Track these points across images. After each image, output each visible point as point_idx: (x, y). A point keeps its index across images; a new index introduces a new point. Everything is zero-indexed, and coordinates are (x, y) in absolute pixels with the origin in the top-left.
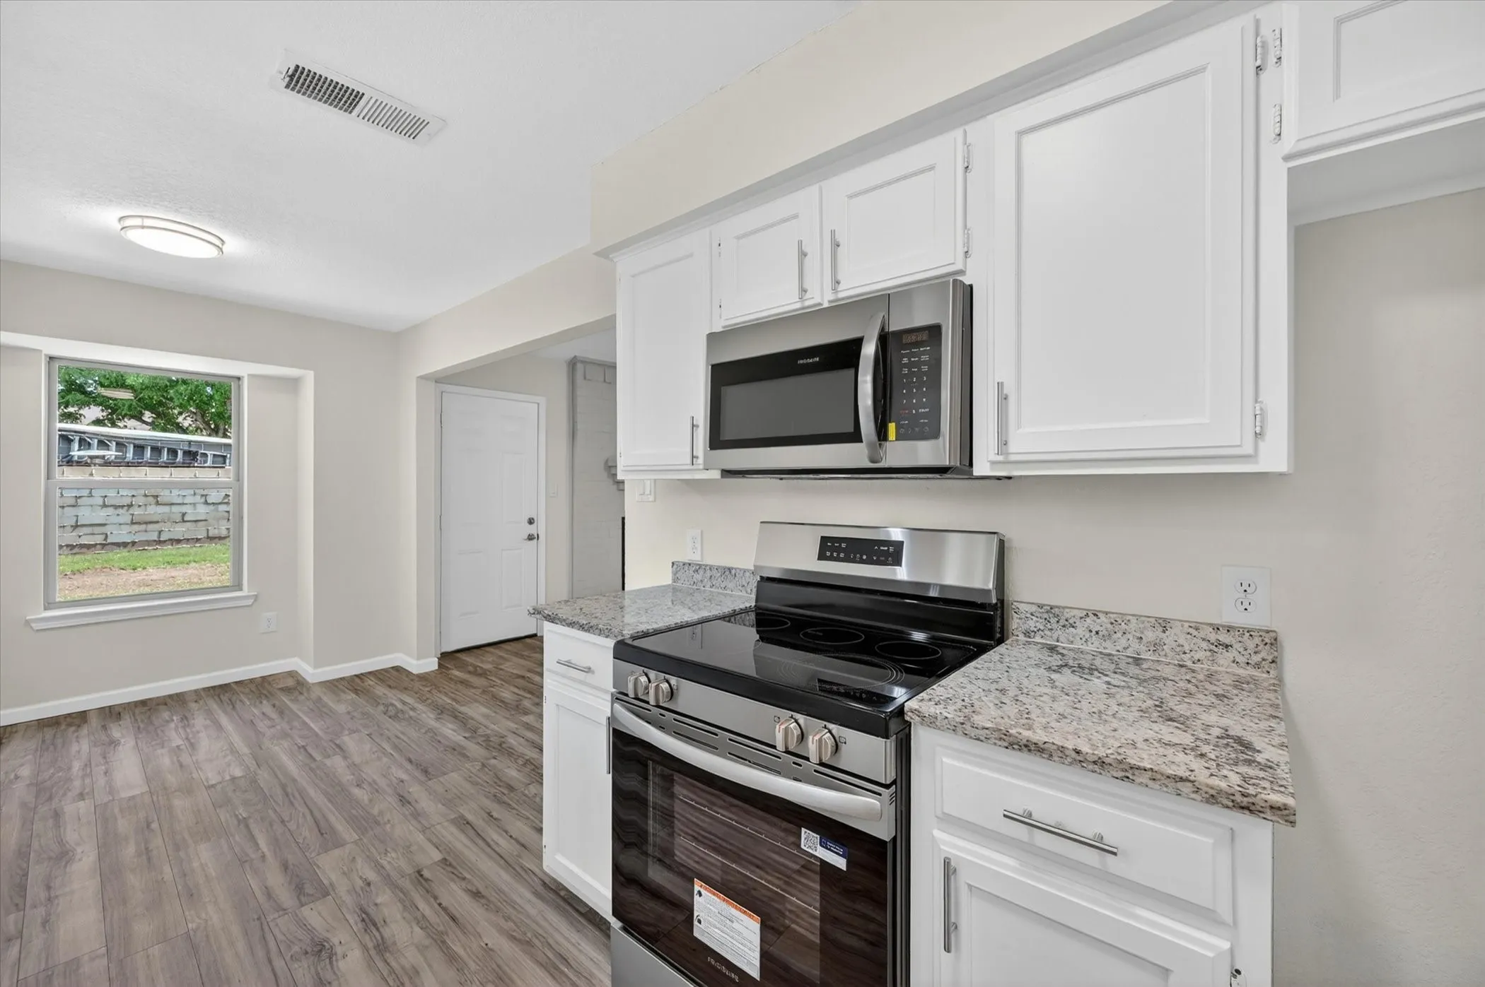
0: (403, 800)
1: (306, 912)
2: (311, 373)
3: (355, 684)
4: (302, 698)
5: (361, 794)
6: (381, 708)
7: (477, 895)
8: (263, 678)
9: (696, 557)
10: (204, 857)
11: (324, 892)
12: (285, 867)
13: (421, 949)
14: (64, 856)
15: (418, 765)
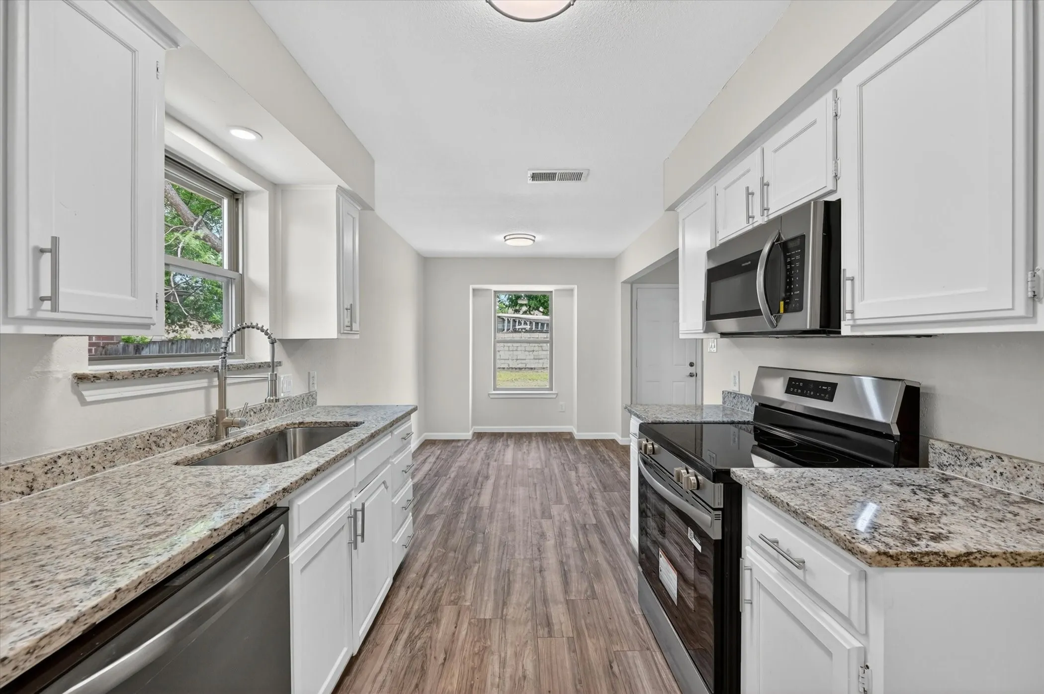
0: (591, 496)
1: (543, 521)
2: (576, 286)
3: (592, 444)
4: (570, 444)
5: (576, 489)
6: (599, 456)
7: (603, 542)
8: (560, 433)
9: (735, 389)
10: (521, 492)
11: (550, 517)
12: (542, 504)
13: (574, 550)
14: (487, 478)
15: (603, 484)
